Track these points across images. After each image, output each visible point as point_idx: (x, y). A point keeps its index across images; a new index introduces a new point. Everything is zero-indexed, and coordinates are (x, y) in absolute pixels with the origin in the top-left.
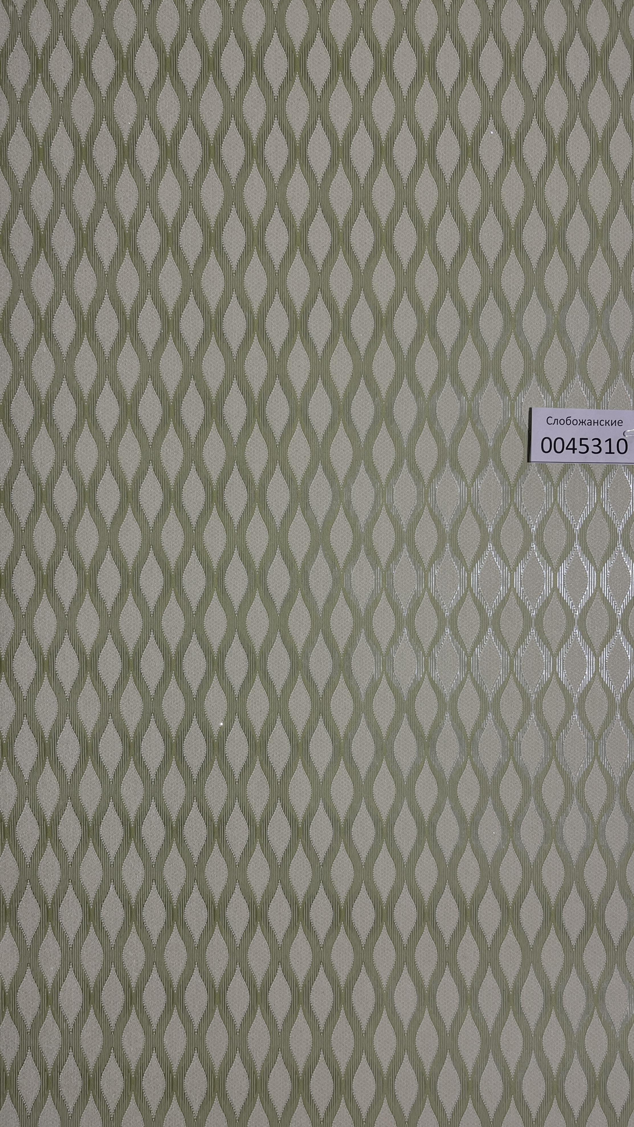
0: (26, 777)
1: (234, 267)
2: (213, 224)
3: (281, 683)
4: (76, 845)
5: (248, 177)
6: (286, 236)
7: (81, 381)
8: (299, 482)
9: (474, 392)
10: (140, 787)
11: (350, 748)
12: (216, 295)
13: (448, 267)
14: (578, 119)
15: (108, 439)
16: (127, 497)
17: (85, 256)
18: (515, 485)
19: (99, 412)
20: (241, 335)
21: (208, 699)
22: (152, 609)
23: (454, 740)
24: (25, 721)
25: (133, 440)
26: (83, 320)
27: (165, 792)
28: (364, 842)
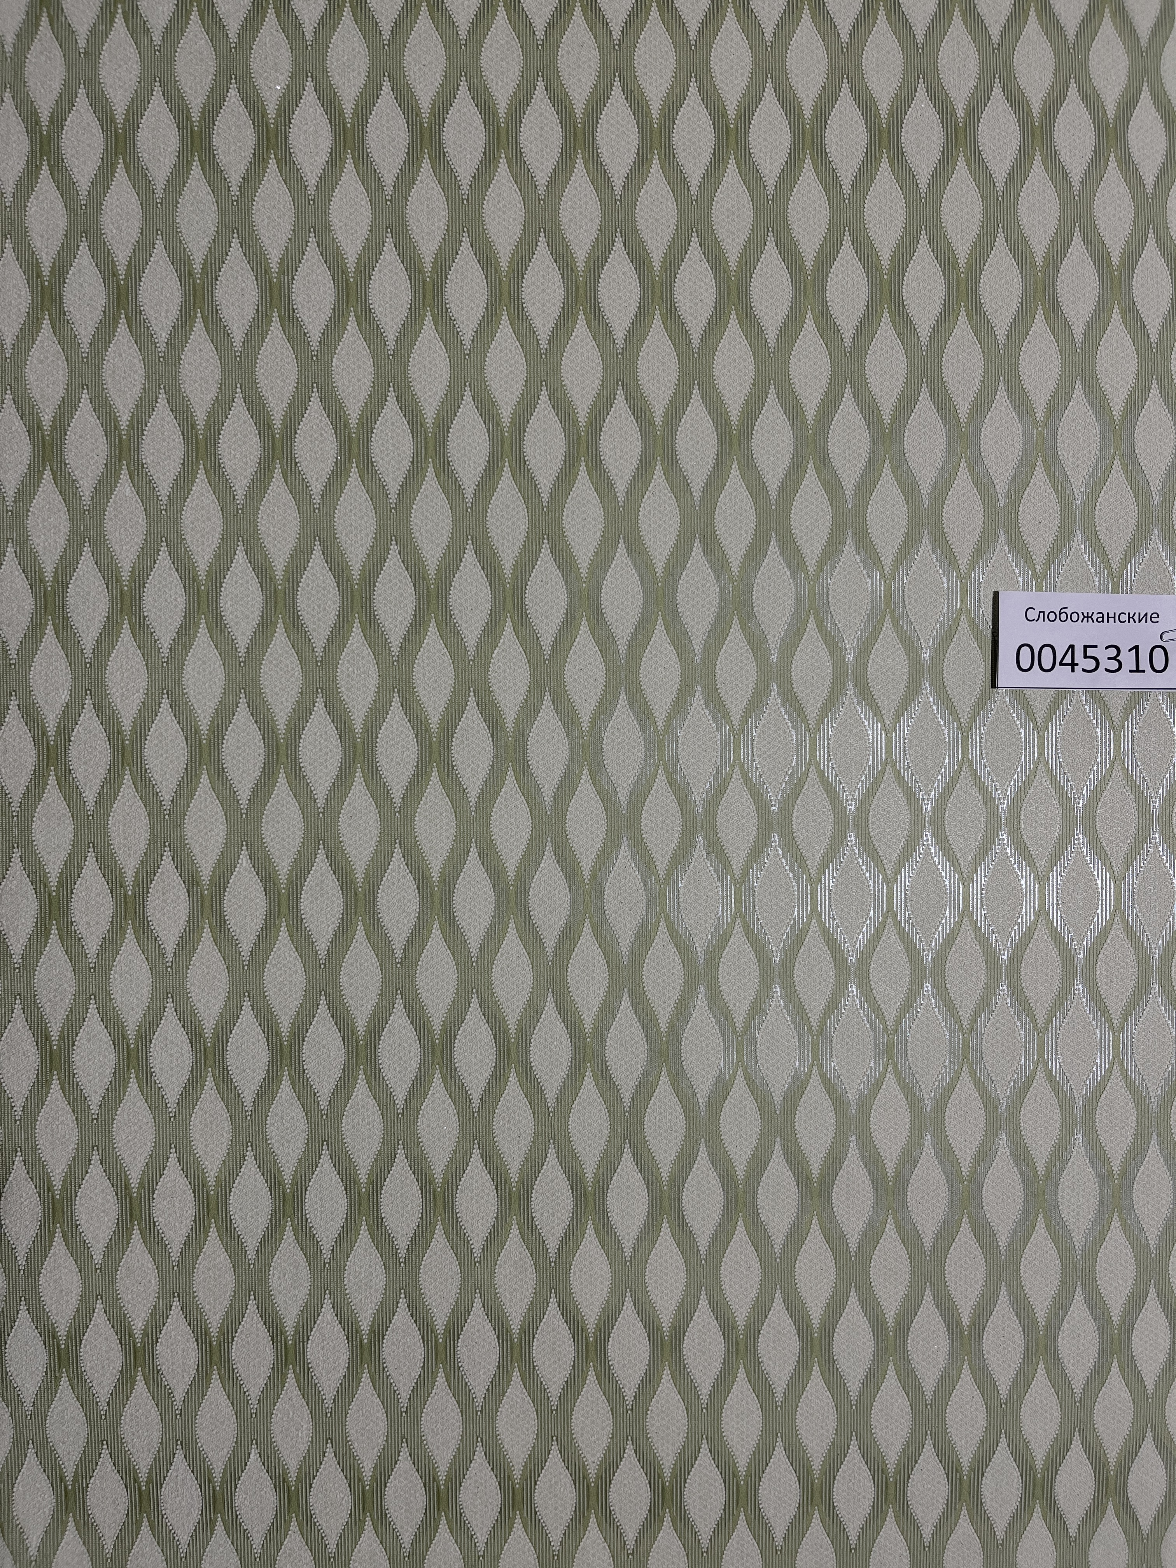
0: (98, 1258)
1: (468, 343)
2: (428, 266)
3: (556, 1085)
4: (188, 1380)
5: (490, 182)
6: (559, 287)
7: (193, 547)
8: (585, 725)
9: (898, 562)
10: (304, 1272)
11: (679, 1200)
12: (436, 393)
13: (848, 342)
14: (1073, 84)
15: (242, 651)
16: (278, 754)
17: (199, 325)
18: (971, 729)
19: (226, 604)
20: (480, 465)
21: (423, 1116)
22: (322, 954)
23: (864, 1182)
24: (95, 1157)
25: (287, 652)
26: (197, 438)
27: (349, 1281)
28: (704, 1367)
